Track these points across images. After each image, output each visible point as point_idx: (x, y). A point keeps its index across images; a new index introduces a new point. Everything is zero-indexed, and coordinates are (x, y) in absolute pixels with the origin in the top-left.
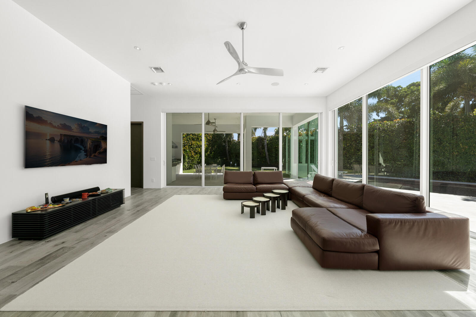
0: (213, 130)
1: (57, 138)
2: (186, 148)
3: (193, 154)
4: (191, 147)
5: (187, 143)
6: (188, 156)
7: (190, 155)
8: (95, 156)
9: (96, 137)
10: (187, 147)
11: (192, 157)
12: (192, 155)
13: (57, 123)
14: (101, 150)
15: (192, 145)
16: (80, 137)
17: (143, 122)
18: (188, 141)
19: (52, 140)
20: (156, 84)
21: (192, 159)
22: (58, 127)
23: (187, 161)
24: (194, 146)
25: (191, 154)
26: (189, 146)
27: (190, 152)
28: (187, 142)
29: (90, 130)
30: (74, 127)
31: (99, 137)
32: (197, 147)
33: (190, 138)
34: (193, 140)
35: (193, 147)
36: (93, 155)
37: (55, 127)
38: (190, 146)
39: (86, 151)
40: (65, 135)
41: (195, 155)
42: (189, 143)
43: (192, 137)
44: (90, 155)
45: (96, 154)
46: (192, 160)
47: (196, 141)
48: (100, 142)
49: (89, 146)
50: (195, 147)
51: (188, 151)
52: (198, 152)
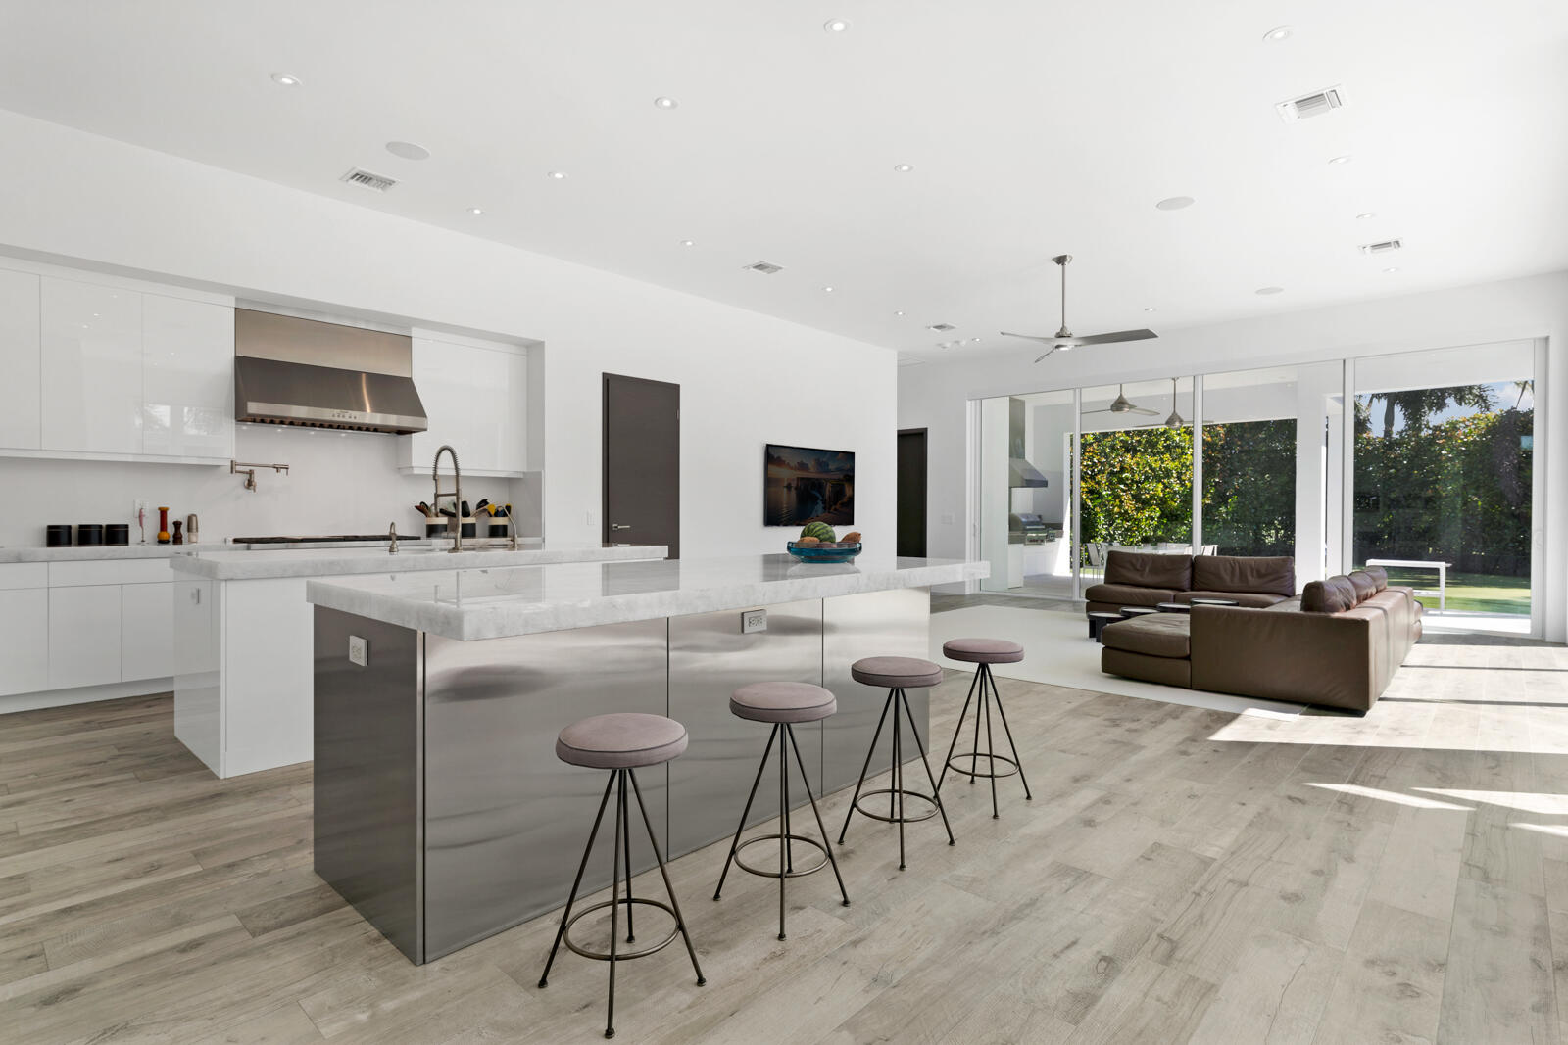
0: (1166, 420)
1: (794, 484)
2: (1098, 483)
3: (1129, 505)
4: (1122, 480)
5: (1102, 464)
6: (1109, 515)
7: (1116, 510)
8: (835, 510)
9: (836, 477)
10: (1103, 479)
11: (1125, 516)
12: (1126, 512)
13: (794, 461)
14: (845, 500)
15: (1123, 470)
16: (817, 479)
17: (926, 429)
18: (1107, 458)
19: (789, 487)
20: (948, 345)
21: (1127, 524)
22: (795, 469)
23: (1104, 532)
24: (1133, 475)
25: (1120, 507)
26: (1112, 473)
27: (1117, 497)
28: (1103, 460)
29: (830, 467)
30: (811, 464)
31: (841, 477)
32: (1147, 478)
33: (1113, 447)
34: (1127, 451)
35: (1127, 479)
36: (833, 508)
37: (791, 468)
38: (1116, 477)
39: (824, 502)
40: (802, 479)
41: (1137, 510)
42: (1114, 466)
43: (1121, 441)
44: (830, 509)
45: (838, 507)
46: (1127, 530)
47: (1143, 453)
48: (843, 485)
49: (827, 493)
50: (1137, 477)
51: (1109, 495)
52: (1152, 497)
